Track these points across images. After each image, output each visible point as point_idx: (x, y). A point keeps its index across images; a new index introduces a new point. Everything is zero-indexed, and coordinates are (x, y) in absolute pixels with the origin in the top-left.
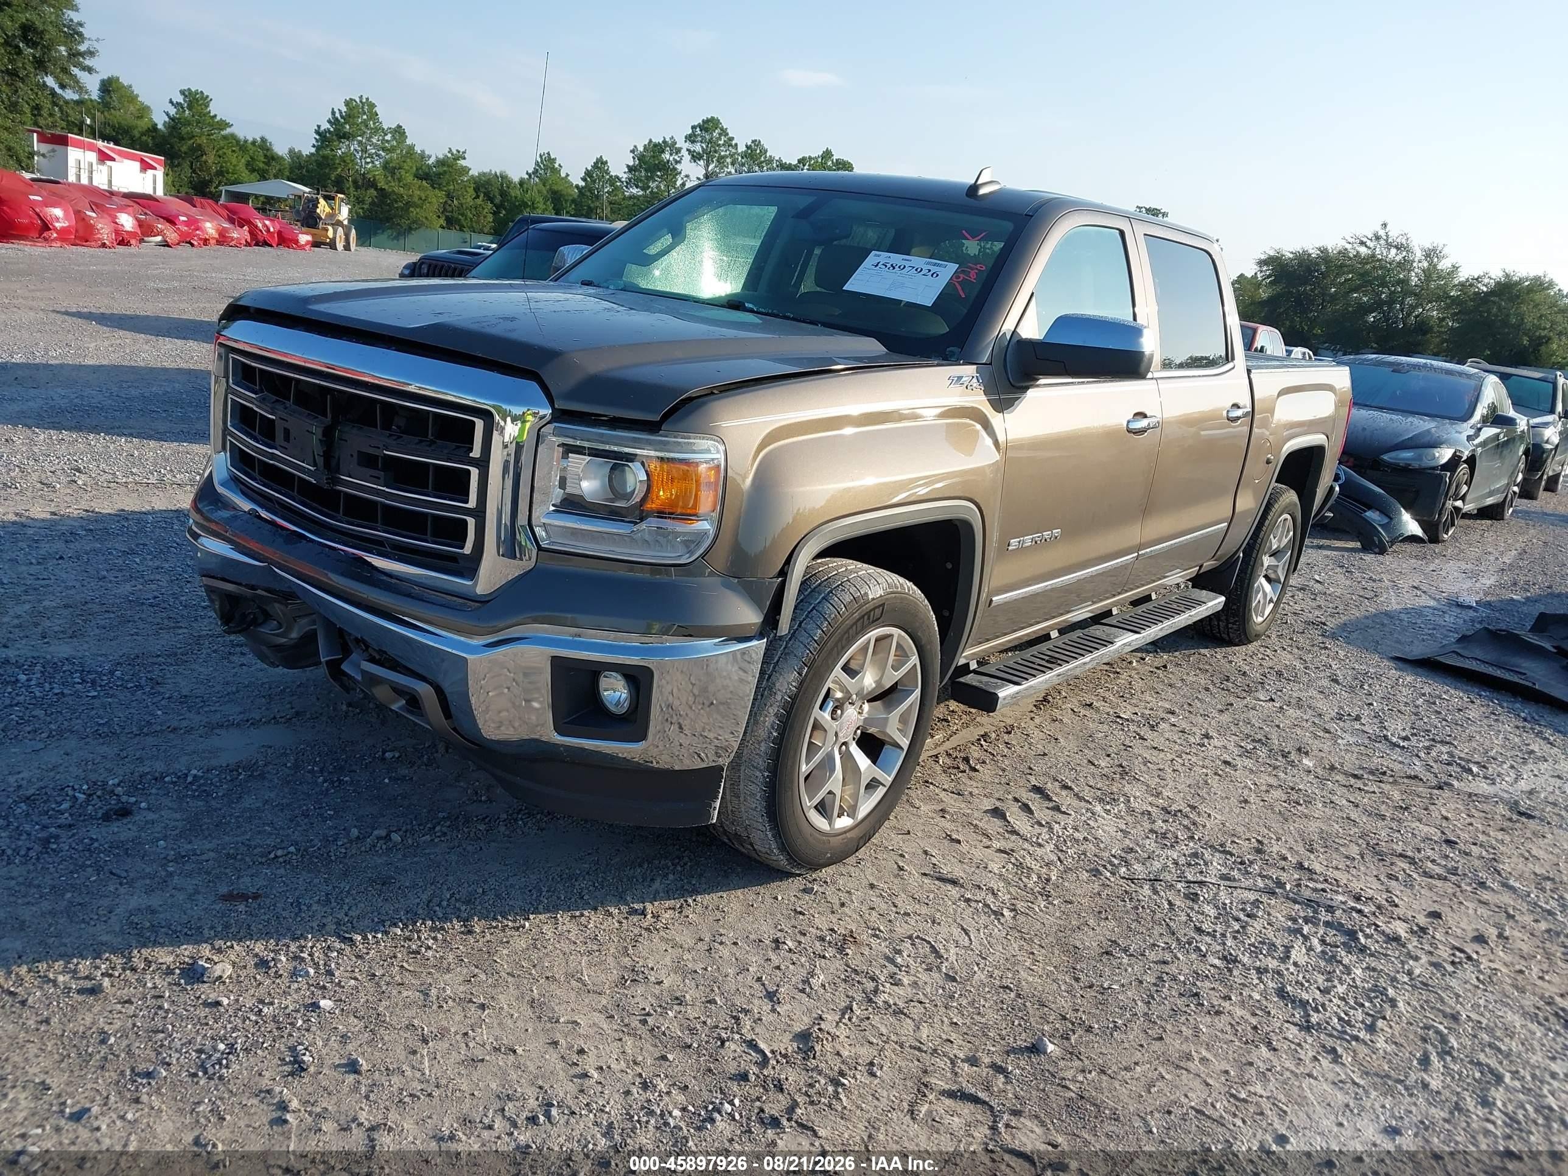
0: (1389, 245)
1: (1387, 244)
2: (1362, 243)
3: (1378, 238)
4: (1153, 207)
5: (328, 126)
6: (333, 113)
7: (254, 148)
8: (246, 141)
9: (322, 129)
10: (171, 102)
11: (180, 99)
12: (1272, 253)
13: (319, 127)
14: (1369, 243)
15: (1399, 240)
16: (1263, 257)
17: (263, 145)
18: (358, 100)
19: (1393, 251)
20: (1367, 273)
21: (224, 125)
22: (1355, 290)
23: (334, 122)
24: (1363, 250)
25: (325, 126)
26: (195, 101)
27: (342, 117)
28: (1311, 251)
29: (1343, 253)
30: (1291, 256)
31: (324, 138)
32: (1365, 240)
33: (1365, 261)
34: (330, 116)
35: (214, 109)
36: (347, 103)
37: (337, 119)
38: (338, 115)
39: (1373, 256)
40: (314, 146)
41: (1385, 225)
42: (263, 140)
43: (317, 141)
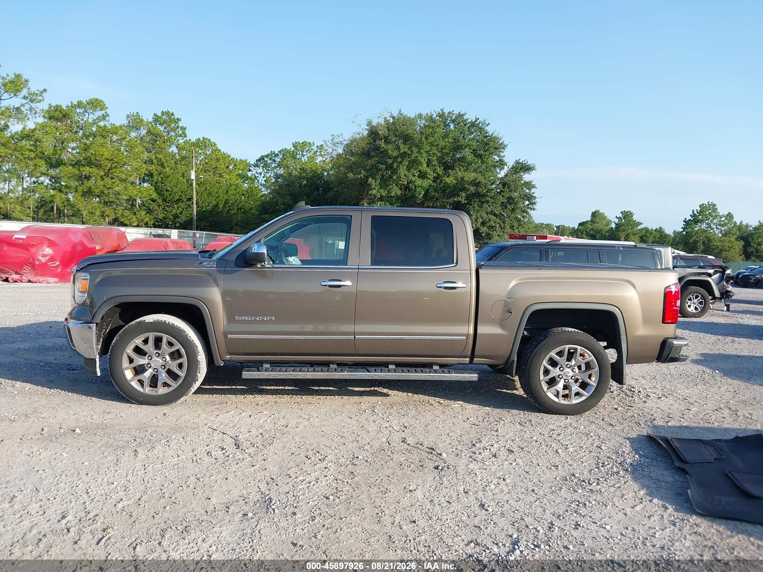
5: (690, 218)
6: (693, 211)
7: (655, 233)
8: (652, 230)
9: (687, 220)
10: (616, 217)
11: (621, 215)
13: (686, 219)
17: (660, 231)
18: (707, 204)
21: (639, 224)
23: (694, 215)
25: (689, 218)
26: (627, 215)
27: (698, 213)
31: (687, 223)
34: (692, 213)
35: (635, 218)
36: (700, 206)
37: (695, 214)
38: (695, 212)
40: (682, 228)
42: (660, 228)
43: (684, 225)
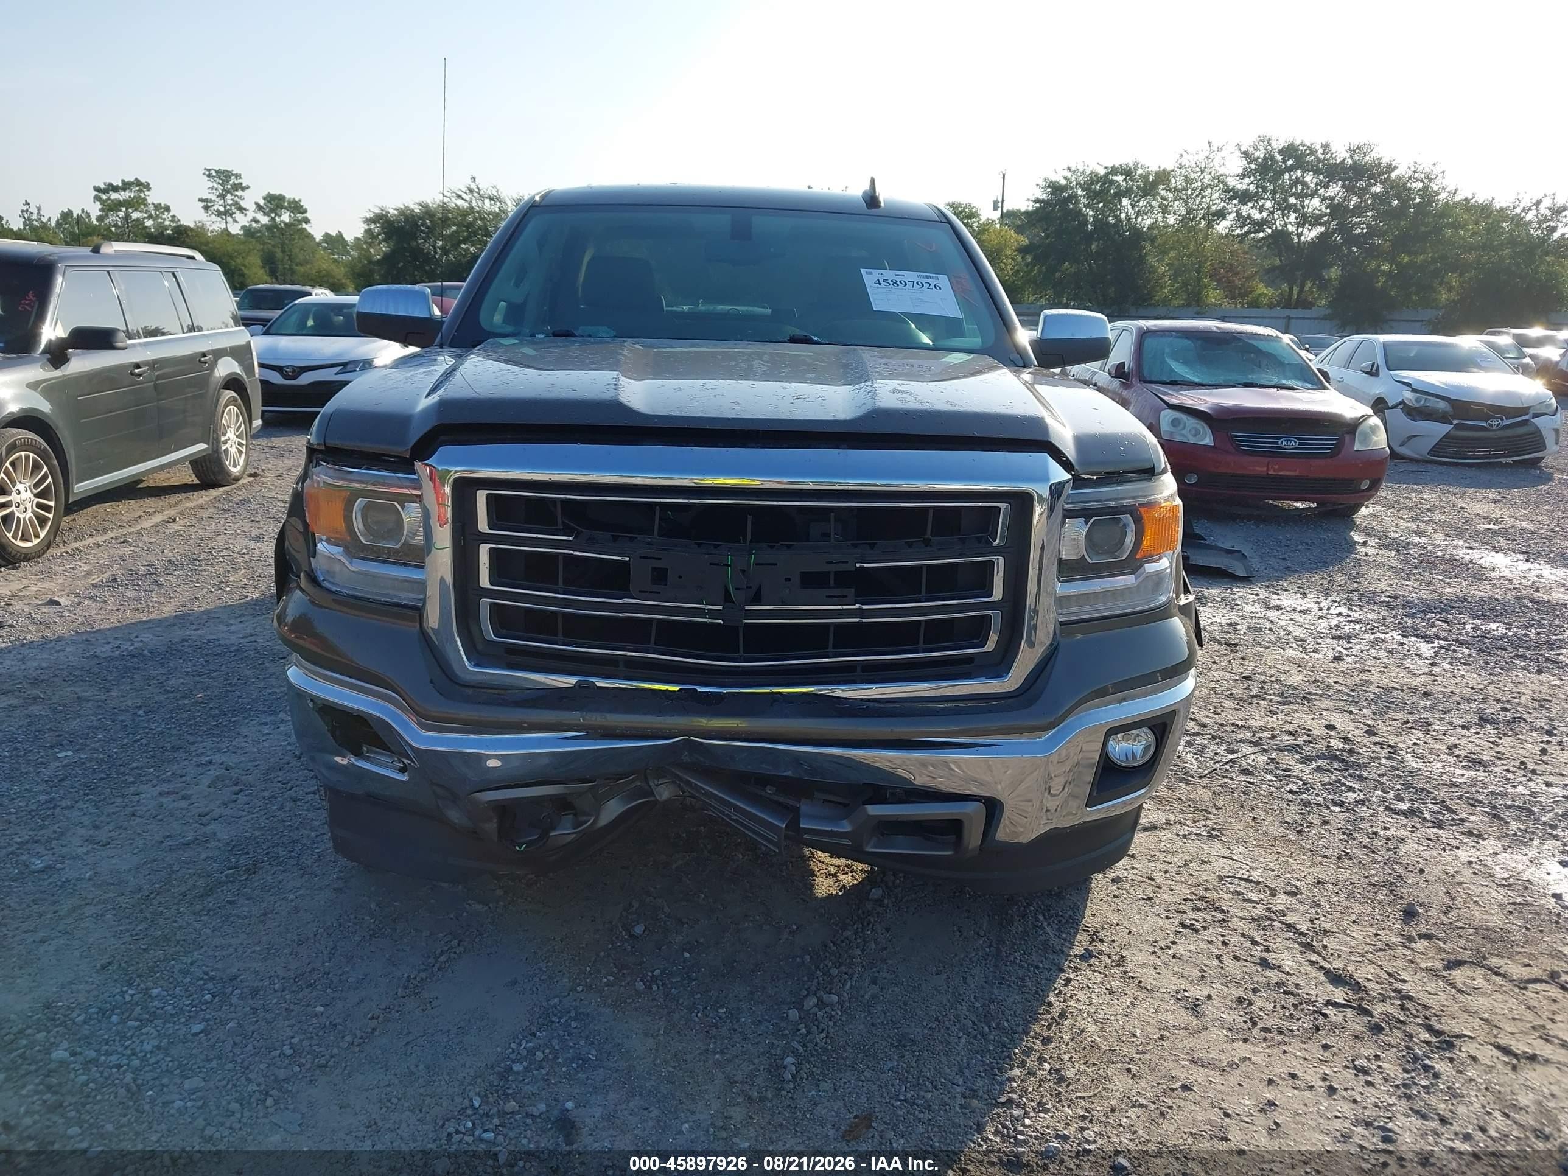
0: (482, 198)
1: (480, 196)
2: (459, 197)
3: (471, 191)
4: (223, 168)
12: (377, 211)
14: (464, 196)
15: (489, 192)
16: (370, 215)
19: (487, 201)
20: (469, 225)
22: (464, 241)
24: (460, 202)
28: (412, 207)
29: (443, 207)
30: (396, 212)
32: (460, 193)
33: (464, 213)
39: (472, 208)
41: (474, 179)
